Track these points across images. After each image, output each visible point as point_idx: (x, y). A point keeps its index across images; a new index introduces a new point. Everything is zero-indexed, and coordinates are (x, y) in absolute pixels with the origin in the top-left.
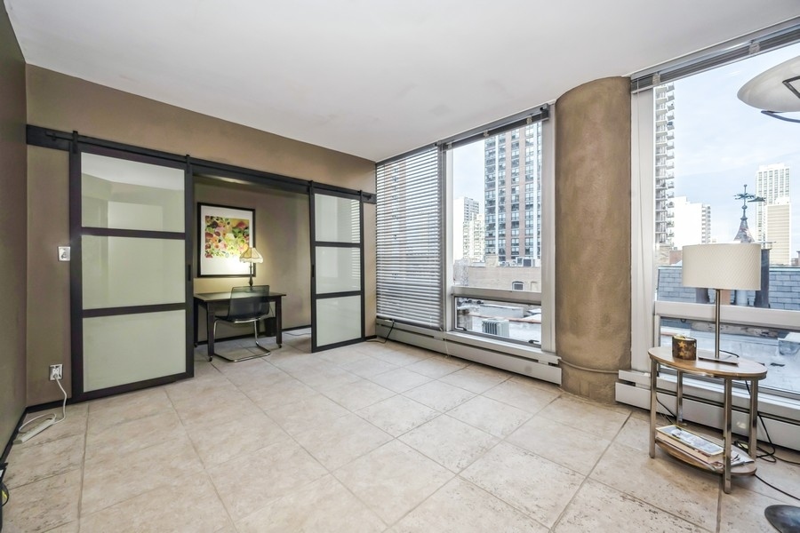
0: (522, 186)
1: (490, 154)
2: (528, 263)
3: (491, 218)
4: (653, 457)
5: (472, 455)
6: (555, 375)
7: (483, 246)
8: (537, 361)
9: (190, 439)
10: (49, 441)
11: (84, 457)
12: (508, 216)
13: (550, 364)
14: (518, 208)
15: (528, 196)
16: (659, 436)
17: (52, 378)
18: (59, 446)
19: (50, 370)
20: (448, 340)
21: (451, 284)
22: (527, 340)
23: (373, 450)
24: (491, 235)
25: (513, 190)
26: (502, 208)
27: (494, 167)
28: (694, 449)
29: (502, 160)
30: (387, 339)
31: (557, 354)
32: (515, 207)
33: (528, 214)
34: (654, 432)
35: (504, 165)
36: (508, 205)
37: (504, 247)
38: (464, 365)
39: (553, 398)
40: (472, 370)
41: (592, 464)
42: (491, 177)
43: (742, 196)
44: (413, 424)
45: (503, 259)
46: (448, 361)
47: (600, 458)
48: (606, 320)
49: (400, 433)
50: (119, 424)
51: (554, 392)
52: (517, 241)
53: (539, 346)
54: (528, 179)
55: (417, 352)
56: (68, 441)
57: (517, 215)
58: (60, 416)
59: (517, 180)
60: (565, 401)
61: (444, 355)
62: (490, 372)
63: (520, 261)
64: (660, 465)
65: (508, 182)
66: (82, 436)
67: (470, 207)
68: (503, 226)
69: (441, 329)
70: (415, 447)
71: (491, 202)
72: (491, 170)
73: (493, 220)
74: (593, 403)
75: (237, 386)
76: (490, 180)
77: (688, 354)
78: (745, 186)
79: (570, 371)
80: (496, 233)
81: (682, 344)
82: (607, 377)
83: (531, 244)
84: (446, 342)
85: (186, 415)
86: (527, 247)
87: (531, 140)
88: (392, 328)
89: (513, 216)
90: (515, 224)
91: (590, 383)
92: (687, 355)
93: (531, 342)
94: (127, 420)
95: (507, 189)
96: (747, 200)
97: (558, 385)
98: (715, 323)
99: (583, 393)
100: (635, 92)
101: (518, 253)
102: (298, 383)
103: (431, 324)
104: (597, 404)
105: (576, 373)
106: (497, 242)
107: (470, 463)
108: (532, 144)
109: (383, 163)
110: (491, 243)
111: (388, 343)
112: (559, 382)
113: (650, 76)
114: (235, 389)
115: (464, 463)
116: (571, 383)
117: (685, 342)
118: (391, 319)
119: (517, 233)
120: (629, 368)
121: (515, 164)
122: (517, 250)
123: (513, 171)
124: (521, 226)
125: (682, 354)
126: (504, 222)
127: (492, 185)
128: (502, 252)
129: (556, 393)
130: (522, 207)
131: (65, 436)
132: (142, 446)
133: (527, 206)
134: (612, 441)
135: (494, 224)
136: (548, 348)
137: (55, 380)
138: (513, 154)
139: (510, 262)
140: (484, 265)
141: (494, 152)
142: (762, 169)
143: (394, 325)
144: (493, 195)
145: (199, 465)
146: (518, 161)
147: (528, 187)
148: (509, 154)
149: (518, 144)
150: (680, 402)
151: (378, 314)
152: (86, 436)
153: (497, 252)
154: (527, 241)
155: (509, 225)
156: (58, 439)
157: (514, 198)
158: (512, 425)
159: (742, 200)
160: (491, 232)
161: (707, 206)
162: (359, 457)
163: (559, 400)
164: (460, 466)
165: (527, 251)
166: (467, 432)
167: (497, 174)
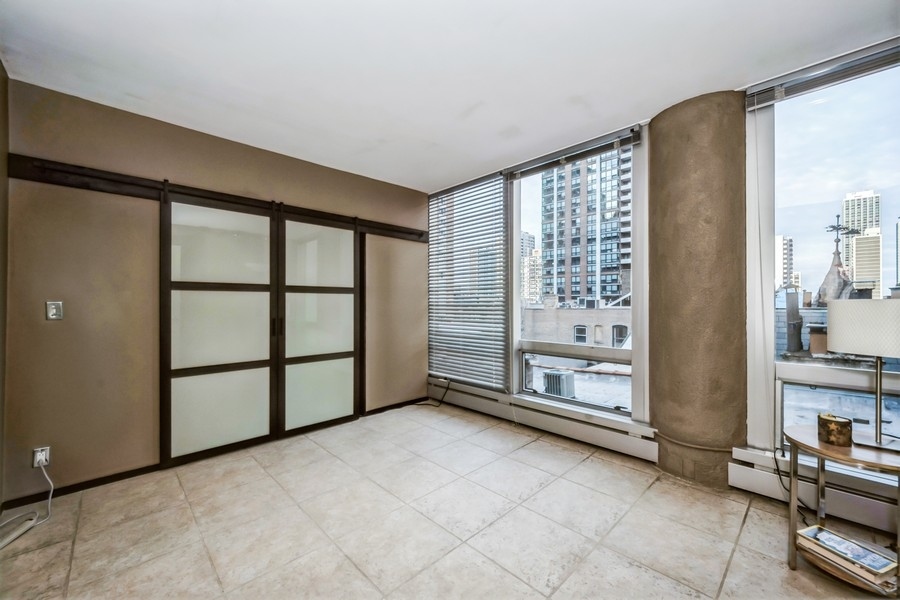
0: (583, 218)
1: (548, 182)
2: (591, 304)
3: (549, 253)
4: (793, 568)
5: (563, 567)
6: (652, 451)
7: (540, 285)
8: (627, 433)
9: (205, 546)
10: (26, 551)
11: (68, 576)
12: (567, 252)
13: (643, 437)
14: (579, 242)
15: (590, 229)
16: (801, 541)
17: (36, 465)
18: (38, 558)
19: (34, 454)
20: (515, 405)
21: (517, 338)
22: (612, 404)
23: (438, 560)
24: (549, 273)
25: (574, 223)
26: (561, 243)
27: (553, 197)
28: (854, 563)
29: (561, 188)
30: (441, 402)
31: (651, 425)
32: (576, 241)
33: (589, 249)
34: (794, 536)
35: (563, 195)
36: (567, 239)
37: (563, 286)
38: (535, 435)
39: (651, 481)
40: (546, 443)
41: (719, 580)
42: (548, 207)
43: (834, 227)
44: (484, 521)
45: (562, 299)
46: (516, 430)
47: (727, 570)
48: (715, 386)
49: (469, 535)
50: (117, 524)
51: (651, 474)
52: (578, 280)
53: (629, 414)
54: (591, 210)
55: (478, 418)
56: (52, 551)
57: (578, 250)
58: (44, 513)
59: (578, 211)
60: (665, 485)
61: (510, 422)
62: (567, 445)
63: (582, 301)
64: (804, 579)
65: (568, 214)
66: (69, 543)
67: (524, 241)
68: (562, 262)
69: (506, 391)
70: (490, 555)
71: (550, 236)
72: (549, 200)
73: (551, 256)
74: (700, 487)
75: (264, 468)
76: (548, 211)
77: (842, 439)
78: (838, 216)
79: (670, 448)
80: (555, 271)
81: (833, 426)
82: (718, 455)
83: (593, 282)
84: (513, 408)
85: (202, 509)
86: (589, 286)
87: (594, 167)
88: (448, 388)
89: (574, 251)
90: (576, 260)
91: (695, 463)
92: (841, 441)
93: (618, 408)
94: (127, 519)
95: (567, 221)
96: (840, 232)
97: (653, 463)
98: (876, 393)
99: (687, 473)
100: (750, 109)
101: (578, 292)
102: (339, 462)
103: (494, 385)
104: (706, 489)
105: (677, 449)
106: (555, 280)
107: (563, 580)
108: (595, 171)
109: (436, 195)
110: (548, 281)
111: (443, 407)
112: (656, 459)
113: (772, 89)
114: (262, 471)
115: (554, 579)
116: (672, 462)
117: (837, 423)
118: (446, 378)
119: (578, 270)
120: (745, 445)
121: (575, 193)
122: (578, 289)
123: (574, 201)
124: (583, 262)
125: (833, 438)
126: (563, 258)
127: (550, 217)
128: (560, 291)
129: (653, 473)
130: (583, 241)
131: (48, 544)
132: (145, 558)
133: (589, 240)
134: (736, 543)
135: (552, 261)
136: (641, 418)
137: (39, 468)
138: (574, 183)
139: (571, 302)
140: (542, 307)
141: (552, 181)
142: (850, 197)
143: (450, 386)
144: (552, 228)
145: (217, 586)
146: (579, 190)
147: (590, 219)
148: (569, 182)
149: (578, 172)
150: (822, 493)
151: (431, 372)
152: (73, 543)
153: (555, 292)
154: (589, 279)
155: (568, 261)
156: (39, 547)
157: (574, 231)
158: (607, 522)
159: (835, 233)
160: (548, 269)
161: (788, 238)
162: (420, 572)
163: (658, 483)
164: (550, 584)
165: (589, 290)
166: (552, 532)
167: (555, 204)
